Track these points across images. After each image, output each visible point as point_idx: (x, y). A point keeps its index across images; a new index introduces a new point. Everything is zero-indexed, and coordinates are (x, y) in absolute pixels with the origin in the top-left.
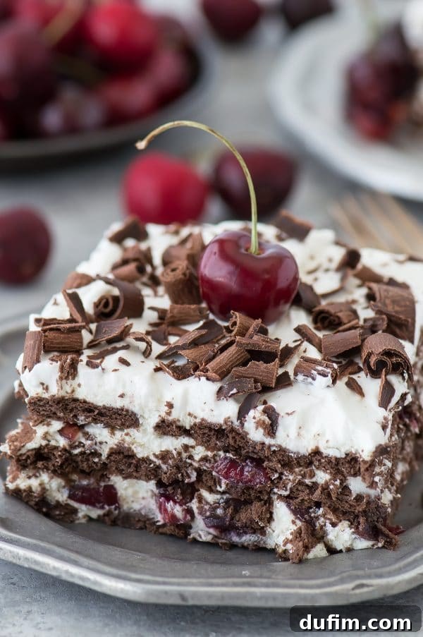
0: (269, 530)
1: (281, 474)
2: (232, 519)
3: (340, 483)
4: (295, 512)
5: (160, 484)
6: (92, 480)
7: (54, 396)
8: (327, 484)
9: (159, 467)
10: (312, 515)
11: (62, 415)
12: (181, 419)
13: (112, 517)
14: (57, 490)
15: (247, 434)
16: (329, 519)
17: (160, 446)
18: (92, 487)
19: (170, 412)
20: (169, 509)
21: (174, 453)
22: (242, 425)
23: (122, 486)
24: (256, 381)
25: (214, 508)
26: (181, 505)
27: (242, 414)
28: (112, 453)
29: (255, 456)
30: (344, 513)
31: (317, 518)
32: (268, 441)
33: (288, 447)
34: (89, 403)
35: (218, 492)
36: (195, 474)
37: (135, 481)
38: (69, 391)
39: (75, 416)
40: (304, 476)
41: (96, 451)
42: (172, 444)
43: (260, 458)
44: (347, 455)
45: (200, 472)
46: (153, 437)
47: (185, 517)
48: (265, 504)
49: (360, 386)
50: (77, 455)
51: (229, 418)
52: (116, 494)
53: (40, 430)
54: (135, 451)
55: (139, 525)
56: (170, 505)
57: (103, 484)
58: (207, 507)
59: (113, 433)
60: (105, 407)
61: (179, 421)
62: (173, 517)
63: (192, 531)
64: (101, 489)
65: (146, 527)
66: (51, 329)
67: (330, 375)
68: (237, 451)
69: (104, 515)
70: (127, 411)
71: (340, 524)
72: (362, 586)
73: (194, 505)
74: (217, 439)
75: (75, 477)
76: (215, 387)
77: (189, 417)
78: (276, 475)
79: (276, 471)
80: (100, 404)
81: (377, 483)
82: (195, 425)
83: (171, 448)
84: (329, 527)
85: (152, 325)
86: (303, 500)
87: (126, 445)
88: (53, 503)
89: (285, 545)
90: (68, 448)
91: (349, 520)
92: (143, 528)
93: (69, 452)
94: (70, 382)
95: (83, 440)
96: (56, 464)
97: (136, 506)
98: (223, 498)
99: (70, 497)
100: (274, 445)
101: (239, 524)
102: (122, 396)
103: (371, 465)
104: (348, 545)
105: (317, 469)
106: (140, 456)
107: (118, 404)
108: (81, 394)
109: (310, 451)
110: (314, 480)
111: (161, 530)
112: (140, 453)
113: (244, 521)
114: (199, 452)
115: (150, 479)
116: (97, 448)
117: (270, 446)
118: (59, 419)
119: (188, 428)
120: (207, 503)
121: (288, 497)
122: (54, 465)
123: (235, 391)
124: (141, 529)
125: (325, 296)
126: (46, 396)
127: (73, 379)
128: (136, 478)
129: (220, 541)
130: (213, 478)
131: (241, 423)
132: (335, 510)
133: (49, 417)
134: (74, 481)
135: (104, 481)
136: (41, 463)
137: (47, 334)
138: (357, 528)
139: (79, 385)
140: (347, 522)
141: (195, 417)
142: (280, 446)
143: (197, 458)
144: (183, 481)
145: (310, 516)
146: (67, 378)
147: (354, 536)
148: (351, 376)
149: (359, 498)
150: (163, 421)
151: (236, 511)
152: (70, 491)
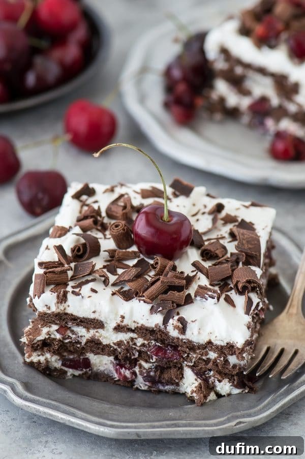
0: (182, 383)
1: (189, 354)
2: (160, 377)
3: (224, 359)
4: (197, 374)
5: (116, 358)
6: (76, 356)
7: (53, 312)
8: (215, 359)
9: (116, 349)
10: (207, 376)
11: (58, 322)
12: (129, 324)
13: (88, 375)
14: (55, 362)
15: (169, 333)
16: (217, 378)
17: (117, 338)
18: (76, 359)
19: (123, 321)
20: (123, 373)
21: (125, 342)
22: (166, 328)
23: (94, 358)
24: (173, 302)
25: (148, 371)
26: (129, 370)
27: (165, 322)
28: (88, 341)
29: (173, 344)
30: (225, 374)
31: (210, 377)
32: (181, 337)
33: (193, 340)
34: (74, 316)
35: (150, 363)
36: (138, 353)
37: (101, 356)
38: (63, 309)
39: (66, 323)
40: (202, 355)
41: (78, 341)
42: (124, 337)
43: (176, 345)
44: (227, 344)
45: (140, 352)
46: (112, 333)
47: (132, 377)
48: (179, 369)
49: (232, 300)
50: (67, 343)
51: (158, 324)
52: (90, 362)
53: (45, 330)
54: (102, 341)
55: (103, 379)
56: (123, 371)
57: (82, 357)
58: (145, 371)
59: (88, 331)
60: (84, 318)
61: (128, 325)
62: (125, 377)
63: (135, 383)
64: (81, 360)
65: (108, 381)
66: (50, 272)
67: (216, 298)
68: (162, 342)
69: (83, 374)
70: (97, 320)
71: (223, 381)
72: (240, 423)
73: (137, 369)
74: (150, 335)
75: (65, 354)
76: (149, 307)
77: (134, 323)
78: (186, 355)
79: (186, 352)
80: (82, 316)
81: (244, 357)
82: (138, 327)
83: (123, 339)
84: (217, 383)
85: (106, 261)
86: (201, 368)
87: (96, 338)
88: (53, 368)
89: (192, 393)
90: (61, 339)
91: (228, 378)
92: (106, 381)
93: (62, 342)
94: (63, 304)
95: (70, 335)
96: (55, 348)
97: (102, 368)
98: (153, 365)
99: (63, 365)
100: (184, 339)
101: (164, 381)
102: (94, 312)
103: (242, 350)
104: (228, 392)
105: (210, 350)
106: (104, 343)
107: (92, 316)
108: (69, 311)
109: (206, 342)
110: (208, 357)
111: (117, 383)
112: (105, 342)
113: (167, 379)
114: (140, 341)
115: (111, 356)
116: (79, 339)
117: (182, 339)
118: (56, 324)
119: (133, 329)
120: (145, 369)
121: (193, 366)
122: (53, 349)
123: (161, 309)
124: (105, 381)
125: (205, 233)
126: (49, 312)
127: (65, 303)
128: (102, 355)
129: (152, 389)
130: (148, 355)
131: (165, 327)
132: (220, 373)
133: (50, 323)
134: (65, 356)
135: (83, 356)
136: (46, 348)
137: (47, 275)
138: (233, 383)
139: (69, 306)
140: (227, 379)
141: (138, 323)
142: (188, 340)
143: (139, 344)
144: (130, 357)
145: (206, 376)
146: (61, 303)
147: (232, 387)
148: (227, 293)
149: (234, 366)
150: (119, 326)
151: (162, 373)
152: (63, 362)
